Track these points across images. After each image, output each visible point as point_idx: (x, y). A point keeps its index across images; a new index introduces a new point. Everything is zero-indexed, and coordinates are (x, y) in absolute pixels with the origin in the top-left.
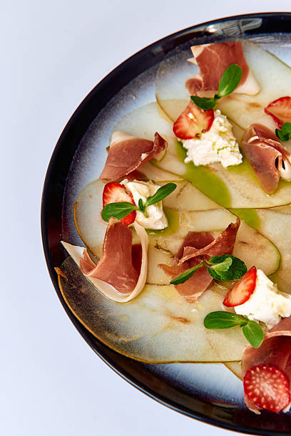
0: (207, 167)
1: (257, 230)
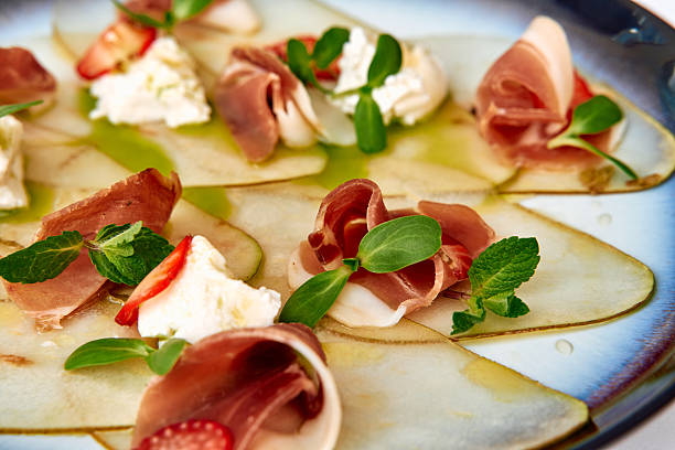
0: (135, 128)
1: (220, 218)
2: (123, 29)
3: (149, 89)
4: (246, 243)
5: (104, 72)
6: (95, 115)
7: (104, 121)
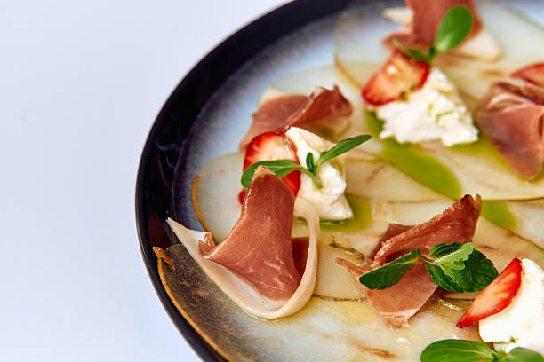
0: (417, 146)
1: (509, 230)
2: (401, 63)
3: (429, 115)
5: (391, 100)
6: (384, 135)
7: (392, 141)
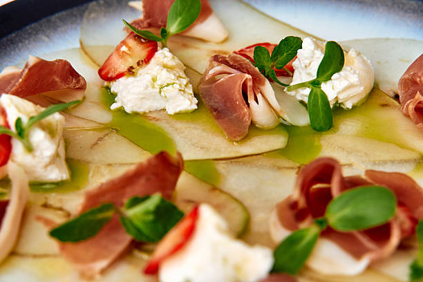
0: (144, 115)
1: (212, 185)
2: (132, 43)
3: (153, 86)
4: (234, 205)
5: (121, 75)
6: (114, 107)
7: (121, 111)
